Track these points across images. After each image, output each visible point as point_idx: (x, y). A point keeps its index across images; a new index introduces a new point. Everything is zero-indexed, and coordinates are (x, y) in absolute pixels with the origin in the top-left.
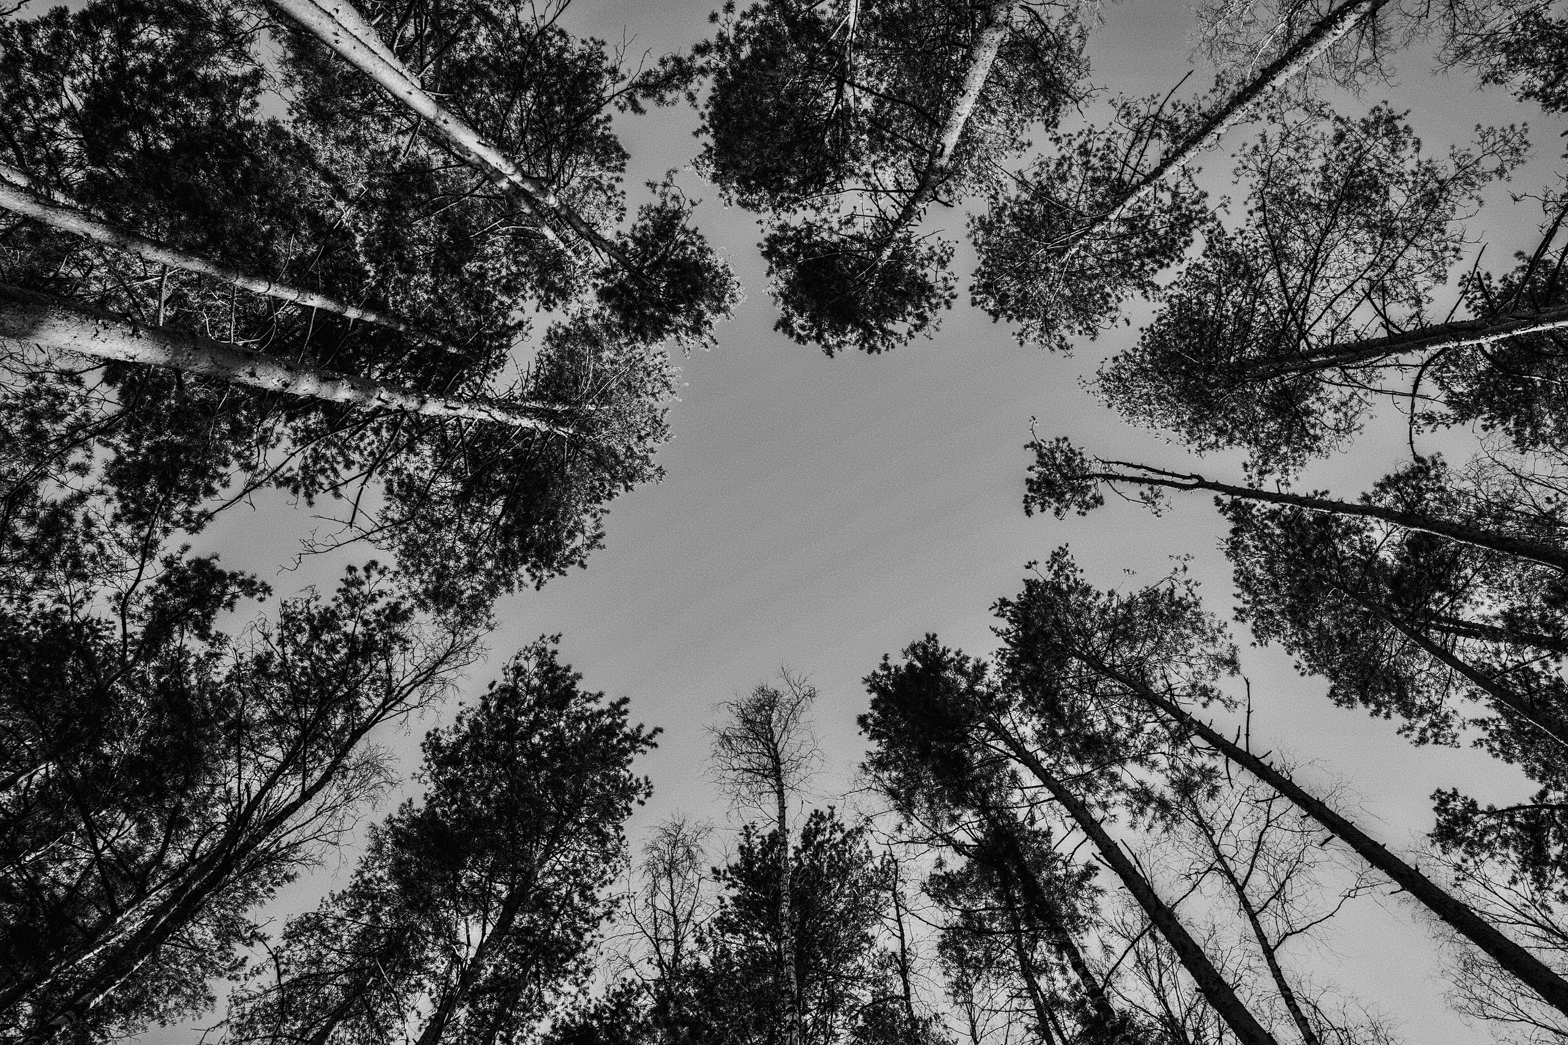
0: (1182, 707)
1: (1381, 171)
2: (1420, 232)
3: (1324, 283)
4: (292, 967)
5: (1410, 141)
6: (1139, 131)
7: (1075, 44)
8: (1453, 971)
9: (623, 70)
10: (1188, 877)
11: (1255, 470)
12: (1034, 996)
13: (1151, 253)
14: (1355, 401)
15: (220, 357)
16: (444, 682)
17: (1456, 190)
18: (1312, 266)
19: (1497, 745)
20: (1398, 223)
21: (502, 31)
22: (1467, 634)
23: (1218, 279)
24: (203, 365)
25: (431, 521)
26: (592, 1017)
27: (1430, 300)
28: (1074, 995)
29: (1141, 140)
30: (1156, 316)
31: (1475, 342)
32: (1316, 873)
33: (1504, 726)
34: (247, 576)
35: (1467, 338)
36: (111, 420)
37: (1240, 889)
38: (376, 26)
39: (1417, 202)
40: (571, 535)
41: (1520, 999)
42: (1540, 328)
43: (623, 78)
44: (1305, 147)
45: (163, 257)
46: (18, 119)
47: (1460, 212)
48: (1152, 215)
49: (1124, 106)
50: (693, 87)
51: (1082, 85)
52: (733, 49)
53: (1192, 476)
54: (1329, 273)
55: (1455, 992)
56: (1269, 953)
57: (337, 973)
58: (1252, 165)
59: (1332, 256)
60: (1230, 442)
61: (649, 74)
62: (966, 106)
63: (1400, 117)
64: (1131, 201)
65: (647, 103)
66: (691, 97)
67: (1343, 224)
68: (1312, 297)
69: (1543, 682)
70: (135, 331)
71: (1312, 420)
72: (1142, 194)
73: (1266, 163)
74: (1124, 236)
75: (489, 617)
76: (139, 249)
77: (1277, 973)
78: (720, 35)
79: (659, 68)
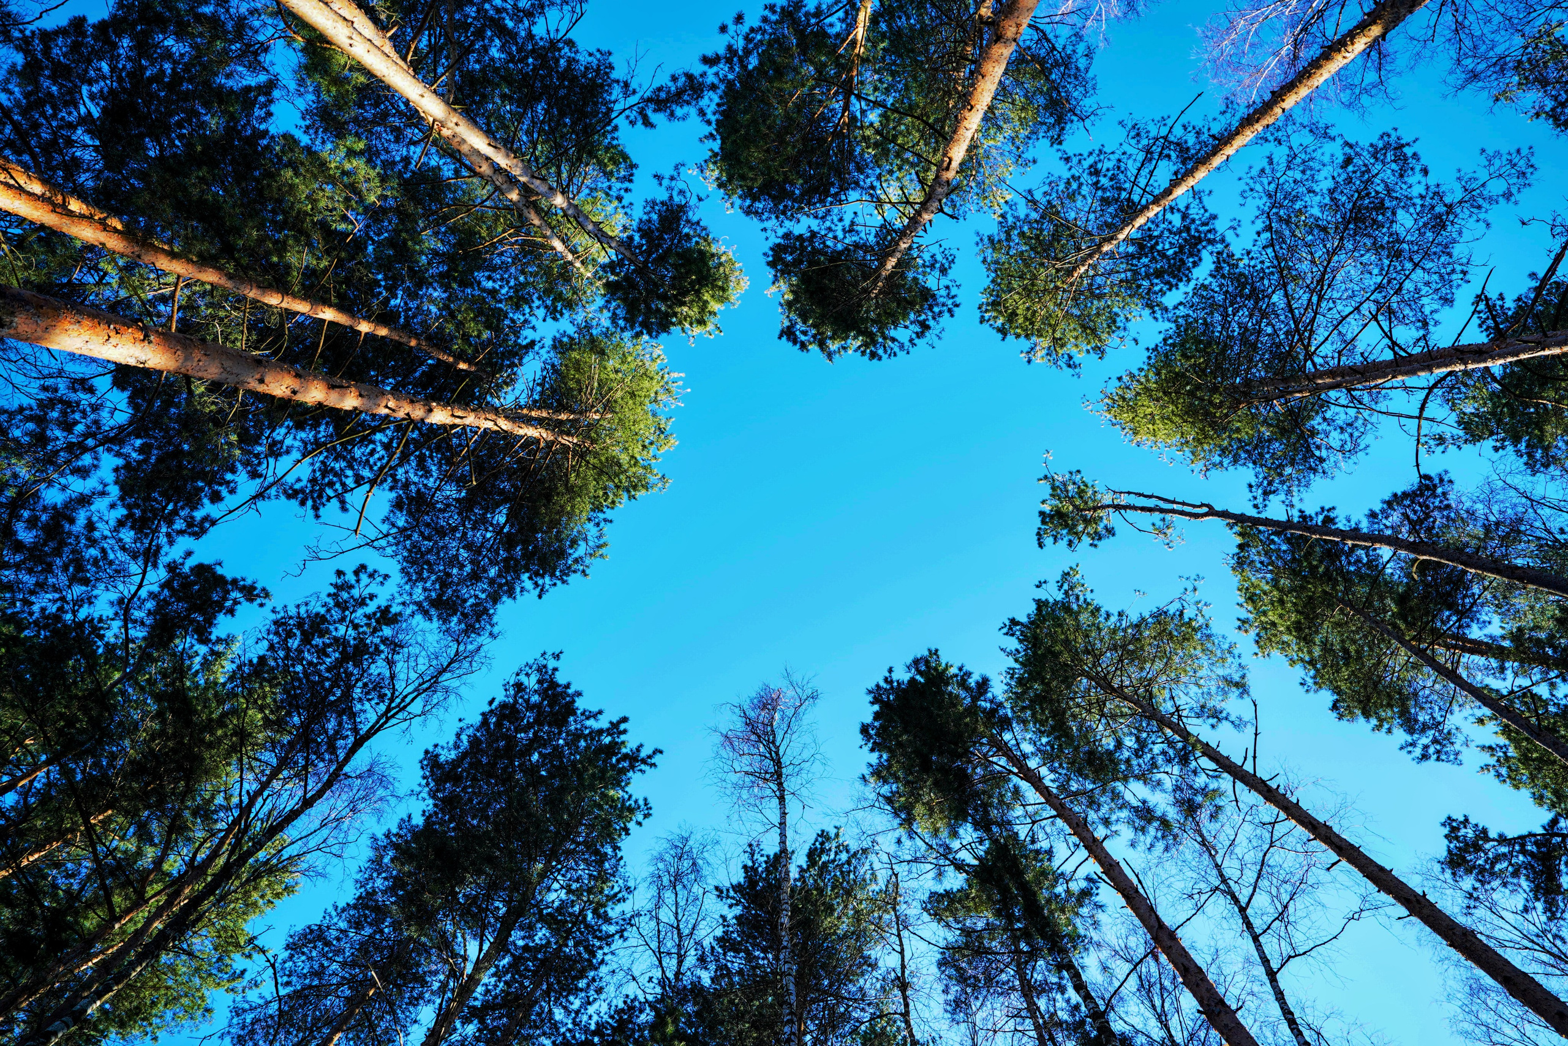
0: (1189, 728)
1: (1389, 195)
2: (1426, 255)
3: (1331, 305)
4: (294, 979)
5: (1418, 168)
6: (1148, 151)
7: (1082, 63)
8: (1459, 995)
9: (634, 85)
10: (1191, 896)
11: (1260, 491)
12: (1033, 1017)
13: (1159, 274)
14: (1360, 422)
15: (228, 364)
16: (447, 690)
17: (1463, 213)
18: (1320, 287)
19: (1504, 771)
20: (1405, 246)
21: (517, 44)
22: (1472, 652)
23: (1225, 300)
24: (213, 371)
25: (435, 529)
26: (594, 1033)
27: (1436, 323)
28: (1074, 1016)
29: (1151, 160)
30: (1162, 336)
31: (1482, 365)
32: (1320, 894)
33: (1512, 752)
34: (249, 582)
35: (1474, 362)
36: (121, 428)
37: (1243, 910)
38: (391, 38)
39: (1425, 225)
40: (574, 543)
41: (1527, 1025)
42: (1547, 352)
43: (634, 92)
44: (1311, 169)
45: (178, 267)
46: (36, 126)
47: (1467, 235)
48: (1160, 236)
49: (1134, 127)
50: (703, 103)
51: (1088, 104)
52: (741, 60)
53: (1202, 505)
54: (1336, 295)
55: (1461, 1017)
56: (1272, 975)
57: (339, 985)
58: (1258, 187)
59: (1339, 277)
60: (1235, 461)
61: (660, 89)
62: (973, 121)
63: (1408, 144)
64: (1140, 221)
65: (655, 117)
66: (702, 113)
67: (1349, 246)
68: (1319, 317)
69: (1552, 709)
70: (146, 336)
71: (1318, 441)
72: (1151, 214)
73: (1273, 186)
74: (1132, 256)
75: (492, 626)
76: (153, 259)
77: (1280, 996)
78: (729, 48)
79: (670, 84)
